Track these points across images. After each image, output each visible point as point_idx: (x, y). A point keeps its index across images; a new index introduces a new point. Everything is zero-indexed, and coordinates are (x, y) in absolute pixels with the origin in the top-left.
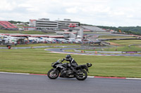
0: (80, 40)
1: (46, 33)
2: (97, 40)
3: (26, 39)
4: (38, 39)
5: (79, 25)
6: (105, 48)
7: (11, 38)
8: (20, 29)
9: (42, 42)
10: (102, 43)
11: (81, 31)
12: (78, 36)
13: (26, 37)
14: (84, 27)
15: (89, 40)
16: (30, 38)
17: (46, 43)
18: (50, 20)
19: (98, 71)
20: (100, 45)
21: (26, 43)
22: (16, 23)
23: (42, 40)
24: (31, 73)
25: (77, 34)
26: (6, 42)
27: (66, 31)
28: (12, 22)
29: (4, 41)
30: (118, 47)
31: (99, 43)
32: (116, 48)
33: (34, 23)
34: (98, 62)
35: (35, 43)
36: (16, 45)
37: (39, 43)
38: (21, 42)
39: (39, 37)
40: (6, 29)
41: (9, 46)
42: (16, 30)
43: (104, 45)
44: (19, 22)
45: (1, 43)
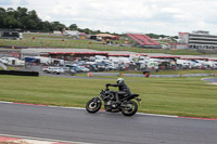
1: (204, 53)
3: (173, 63)
4: (192, 63)
7: (150, 61)
8: (164, 46)
9: (197, 68)
13: (173, 59)
16: (179, 62)
17: (203, 68)
18: (211, 34)
21: (173, 68)
22: (157, 37)
23: (197, 65)
24: (180, 115)
26: (143, 66)
28: (151, 36)
29: (139, 64)
33: (186, 37)
35: (186, 68)
36: (157, 71)
37: (193, 68)
38: (164, 67)
39: (193, 60)
40: (143, 47)
41: (146, 72)
42: (158, 48)
44: (163, 36)
45: (134, 67)
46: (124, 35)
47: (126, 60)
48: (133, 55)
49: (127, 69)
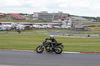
0: (70, 27)
1: (45, 22)
2: (82, 27)
3: (31, 26)
4: (40, 26)
5: (69, 16)
6: (87, 32)
7: (21, 26)
8: (27, 19)
9: (42, 28)
10: (85, 29)
11: (70, 20)
12: (68, 24)
13: (31, 24)
14: (73, 17)
15: (76, 26)
16: (34, 26)
17: (45, 29)
18: (48, 13)
19: (82, 49)
20: (83, 30)
21: (31, 29)
22: (24, 15)
24: (35, 50)
25: (67, 22)
26: (17, 28)
27: (60, 20)
28: (21, 14)
29: (16, 27)
30: (96, 32)
31: (83, 29)
32: (95, 32)
33: (37, 15)
34: (82, 42)
35: (38, 29)
36: (24, 30)
37: (40, 29)
38: (27, 28)
40: (17, 19)
41: (19, 31)
42: (24, 20)
43: (87, 30)
44: (26, 14)
45: (13, 29)
46: (8, 14)
47: (10, 26)
48: (13, 23)
49: (10, 30)
